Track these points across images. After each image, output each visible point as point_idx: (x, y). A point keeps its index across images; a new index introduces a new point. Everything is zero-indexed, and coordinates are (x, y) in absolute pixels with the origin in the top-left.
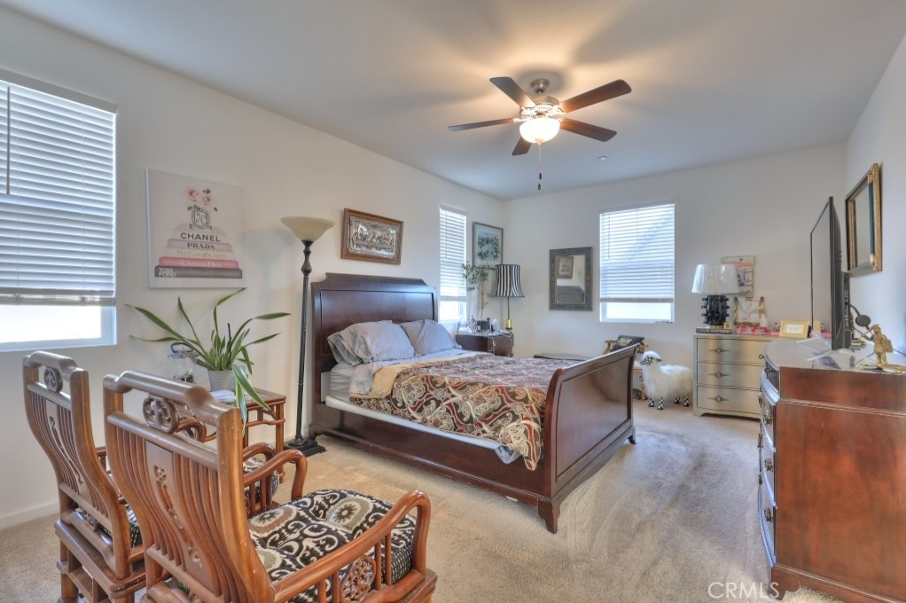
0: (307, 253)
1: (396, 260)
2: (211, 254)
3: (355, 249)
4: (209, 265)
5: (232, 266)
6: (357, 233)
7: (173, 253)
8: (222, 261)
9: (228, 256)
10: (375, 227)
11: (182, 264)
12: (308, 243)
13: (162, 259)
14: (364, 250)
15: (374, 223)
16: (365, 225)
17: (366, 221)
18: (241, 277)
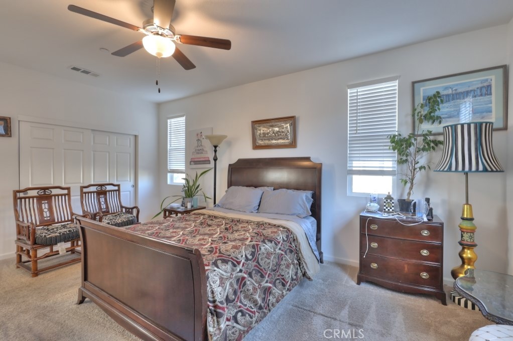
0: (215, 151)
1: (293, 145)
2: (202, 155)
3: (261, 142)
4: (201, 160)
5: (207, 159)
6: (260, 134)
7: (193, 157)
8: (205, 158)
9: (207, 156)
10: (272, 126)
11: (196, 160)
12: (215, 147)
13: (192, 159)
14: (267, 142)
15: (271, 124)
16: (265, 127)
17: (265, 125)
18: (210, 163)
